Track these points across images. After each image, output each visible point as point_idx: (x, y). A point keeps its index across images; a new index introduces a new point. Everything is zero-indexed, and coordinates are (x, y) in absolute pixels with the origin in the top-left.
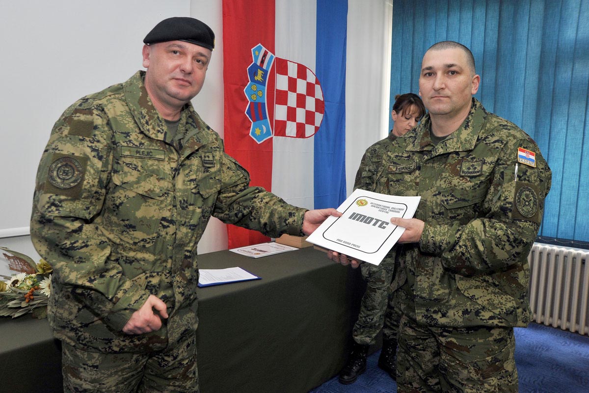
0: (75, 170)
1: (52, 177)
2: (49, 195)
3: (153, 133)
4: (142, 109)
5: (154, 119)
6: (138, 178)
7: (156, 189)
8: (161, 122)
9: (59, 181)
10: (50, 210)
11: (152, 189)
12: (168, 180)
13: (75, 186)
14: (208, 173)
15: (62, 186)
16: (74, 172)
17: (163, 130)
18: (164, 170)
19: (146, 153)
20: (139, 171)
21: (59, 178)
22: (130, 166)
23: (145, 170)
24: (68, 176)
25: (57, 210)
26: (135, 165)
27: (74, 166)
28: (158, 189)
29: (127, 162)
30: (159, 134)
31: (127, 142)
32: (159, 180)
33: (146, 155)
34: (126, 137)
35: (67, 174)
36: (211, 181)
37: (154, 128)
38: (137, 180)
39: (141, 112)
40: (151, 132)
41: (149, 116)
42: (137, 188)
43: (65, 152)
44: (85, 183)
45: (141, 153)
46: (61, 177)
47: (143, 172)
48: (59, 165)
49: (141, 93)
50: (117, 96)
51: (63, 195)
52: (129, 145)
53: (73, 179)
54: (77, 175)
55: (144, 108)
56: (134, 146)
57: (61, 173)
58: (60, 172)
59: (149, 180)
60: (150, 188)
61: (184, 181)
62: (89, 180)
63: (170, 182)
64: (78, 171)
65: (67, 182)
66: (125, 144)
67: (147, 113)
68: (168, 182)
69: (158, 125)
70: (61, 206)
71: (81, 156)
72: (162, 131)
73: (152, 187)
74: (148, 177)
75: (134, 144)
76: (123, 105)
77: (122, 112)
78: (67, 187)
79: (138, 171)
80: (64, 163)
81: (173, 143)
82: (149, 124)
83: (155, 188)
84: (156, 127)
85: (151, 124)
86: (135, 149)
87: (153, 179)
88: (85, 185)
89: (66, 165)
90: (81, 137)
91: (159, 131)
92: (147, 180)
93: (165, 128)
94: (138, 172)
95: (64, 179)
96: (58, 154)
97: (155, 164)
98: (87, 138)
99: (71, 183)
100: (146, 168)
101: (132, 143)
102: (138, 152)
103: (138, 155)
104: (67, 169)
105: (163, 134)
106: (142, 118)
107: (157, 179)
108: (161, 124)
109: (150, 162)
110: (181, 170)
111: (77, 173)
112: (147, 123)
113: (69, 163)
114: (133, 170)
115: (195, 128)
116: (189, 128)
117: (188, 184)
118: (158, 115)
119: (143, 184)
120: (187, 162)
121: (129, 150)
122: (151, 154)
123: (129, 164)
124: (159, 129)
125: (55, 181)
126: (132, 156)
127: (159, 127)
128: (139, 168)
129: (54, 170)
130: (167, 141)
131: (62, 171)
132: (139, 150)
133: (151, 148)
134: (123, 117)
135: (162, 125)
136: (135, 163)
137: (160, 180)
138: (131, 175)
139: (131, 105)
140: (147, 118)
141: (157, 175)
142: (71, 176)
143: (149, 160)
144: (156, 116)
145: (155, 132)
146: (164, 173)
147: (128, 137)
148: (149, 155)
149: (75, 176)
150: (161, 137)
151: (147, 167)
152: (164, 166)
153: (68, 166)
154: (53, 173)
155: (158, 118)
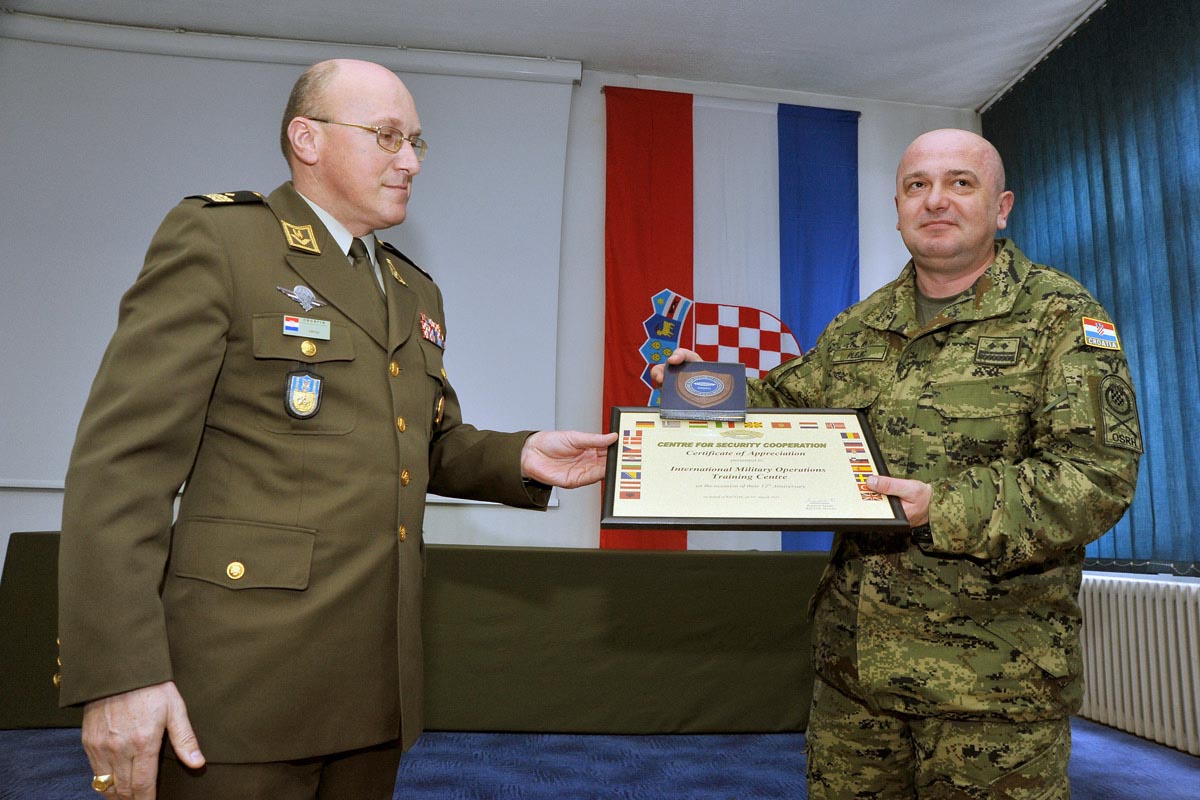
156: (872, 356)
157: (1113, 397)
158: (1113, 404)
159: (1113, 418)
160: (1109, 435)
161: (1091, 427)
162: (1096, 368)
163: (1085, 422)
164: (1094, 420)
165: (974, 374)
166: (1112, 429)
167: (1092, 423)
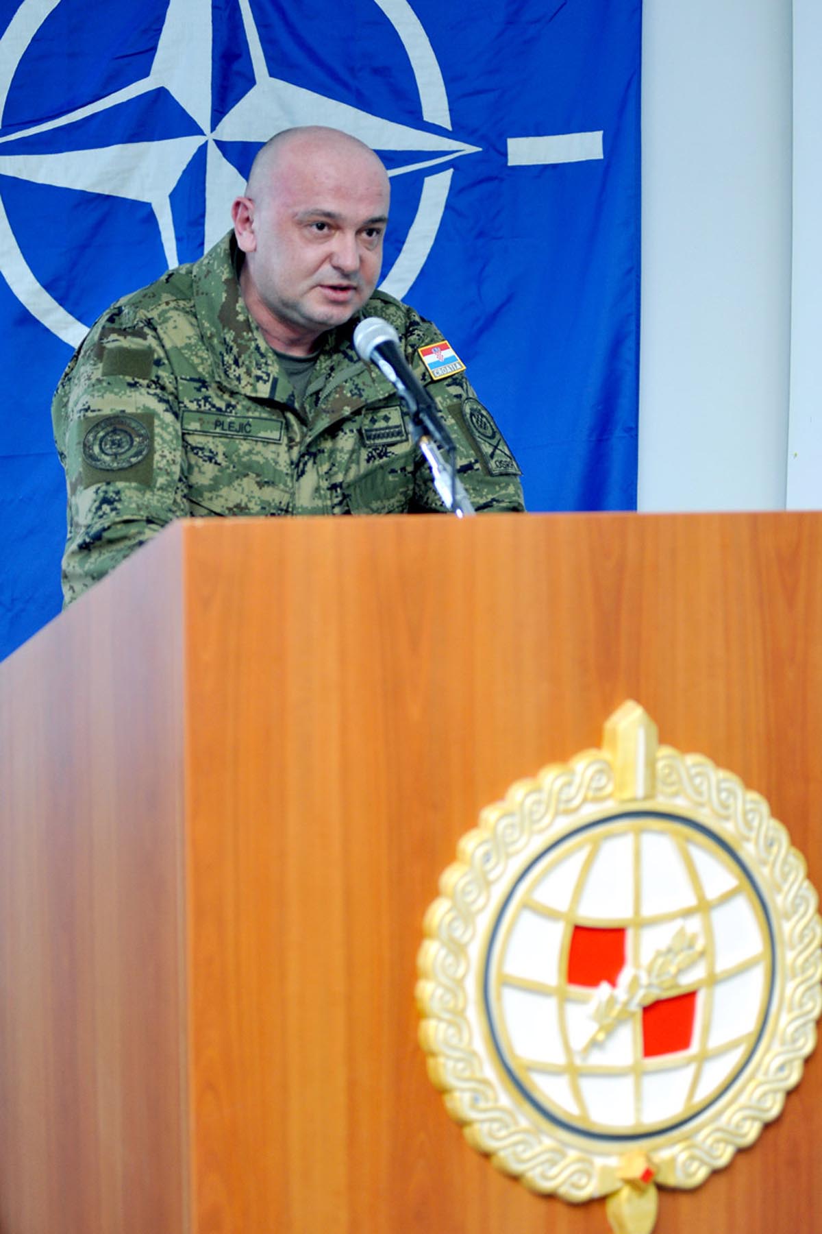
0: (133, 436)
1: (92, 457)
2: (93, 488)
3: (248, 383)
4: (226, 331)
5: (249, 352)
6: (215, 479)
7: (251, 505)
8: (263, 356)
9: (107, 459)
10: (100, 513)
11: (243, 505)
12: (281, 486)
13: (139, 462)
14: (385, 459)
15: (115, 465)
16: (132, 441)
17: (268, 375)
18: (276, 463)
19: (237, 427)
20: (219, 464)
21: (106, 454)
22: (200, 453)
23: (232, 462)
24: (123, 447)
25: (112, 510)
26: (211, 451)
27: (129, 430)
28: (256, 504)
29: (194, 445)
30: (260, 385)
31: (198, 401)
32: (261, 485)
33: (236, 431)
34: (199, 390)
35: (119, 446)
36: (390, 478)
37: (248, 373)
38: (212, 482)
39: (225, 339)
40: (244, 382)
41: (239, 346)
42: (211, 499)
43: (107, 411)
44: (157, 457)
45: (226, 427)
46: (109, 451)
47: (228, 467)
48: (101, 434)
49: (224, 295)
50: (182, 303)
51: (121, 480)
52: (203, 408)
53: (133, 451)
54: (139, 443)
55: (230, 329)
56: (214, 410)
57: (108, 446)
58: (106, 445)
59: (240, 485)
60: (239, 501)
61: (317, 489)
62: (163, 452)
63: (286, 492)
64: (140, 436)
65: (124, 457)
66: (194, 406)
67: (235, 340)
68: (283, 491)
69: (257, 364)
70: (120, 500)
71: (139, 411)
72: (266, 378)
73: (245, 500)
74: (237, 477)
75: (214, 406)
76: (192, 324)
77: (189, 338)
78: (125, 465)
79: (216, 463)
80: (110, 429)
81: (293, 402)
82: (240, 363)
83: (250, 501)
84: (253, 369)
85: (243, 363)
86: (213, 418)
87: (249, 483)
88: (158, 462)
89: (114, 431)
90: (129, 379)
91: (259, 378)
92: (236, 483)
93: (274, 369)
94: (217, 467)
95: (116, 455)
96: (94, 417)
97: (254, 452)
98: (141, 381)
99: (132, 457)
100: (235, 458)
101: (210, 403)
102: (218, 424)
103: (218, 430)
104: (118, 437)
105: (269, 384)
106: (227, 353)
107: (258, 483)
108: (263, 360)
109: (245, 446)
110: (310, 464)
111: (137, 439)
112: (236, 362)
113: (119, 427)
114: (205, 461)
115: (355, 362)
116: (339, 363)
117: (329, 496)
118: (258, 342)
119: (224, 491)
120: (327, 445)
121: (200, 419)
122: (248, 428)
123: (196, 448)
124: (259, 373)
125: (99, 460)
126: (204, 433)
127: (260, 369)
128: (220, 458)
129: (93, 444)
130: (277, 398)
131: (109, 443)
132: (222, 418)
133: (250, 414)
134: (192, 351)
135: (266, 364)
136: (211, 446)
137: (263, 486)
138: (200, 472)
139: (207, 325)
140: (235, 350)
141: (258, 475)
142: (127, 447)
143: (243, 442)
144: (253, 344)
145: (252, 380)
146: (275, 470)
147: (204, 390)
148: (244, 430)
149: (135, 446)
150: (264, 391)
151: (239, 456)
152: (278, 455)
153: (118, 432)
154: (92, 449)
155: (258, 348)
156: (262, 434)
157: (477, 422)
158: (481, 430)
159: (487, 444)
160: (492, 464)
161: (473, 461)
162: (450, 396)
163: (467, 457)
164: (472, 452)
165: (368, 461)
166: (492, 456)
167: (472, 456)
